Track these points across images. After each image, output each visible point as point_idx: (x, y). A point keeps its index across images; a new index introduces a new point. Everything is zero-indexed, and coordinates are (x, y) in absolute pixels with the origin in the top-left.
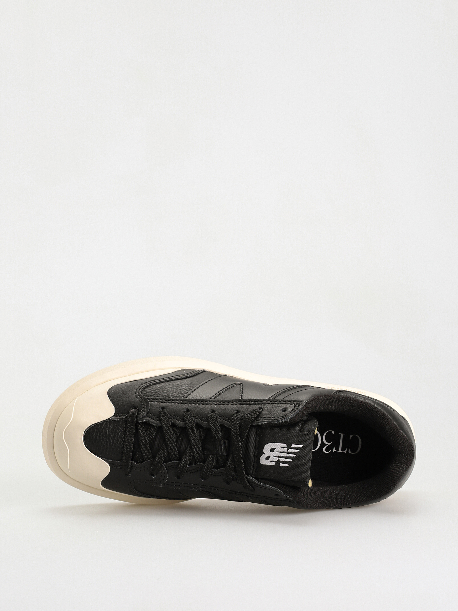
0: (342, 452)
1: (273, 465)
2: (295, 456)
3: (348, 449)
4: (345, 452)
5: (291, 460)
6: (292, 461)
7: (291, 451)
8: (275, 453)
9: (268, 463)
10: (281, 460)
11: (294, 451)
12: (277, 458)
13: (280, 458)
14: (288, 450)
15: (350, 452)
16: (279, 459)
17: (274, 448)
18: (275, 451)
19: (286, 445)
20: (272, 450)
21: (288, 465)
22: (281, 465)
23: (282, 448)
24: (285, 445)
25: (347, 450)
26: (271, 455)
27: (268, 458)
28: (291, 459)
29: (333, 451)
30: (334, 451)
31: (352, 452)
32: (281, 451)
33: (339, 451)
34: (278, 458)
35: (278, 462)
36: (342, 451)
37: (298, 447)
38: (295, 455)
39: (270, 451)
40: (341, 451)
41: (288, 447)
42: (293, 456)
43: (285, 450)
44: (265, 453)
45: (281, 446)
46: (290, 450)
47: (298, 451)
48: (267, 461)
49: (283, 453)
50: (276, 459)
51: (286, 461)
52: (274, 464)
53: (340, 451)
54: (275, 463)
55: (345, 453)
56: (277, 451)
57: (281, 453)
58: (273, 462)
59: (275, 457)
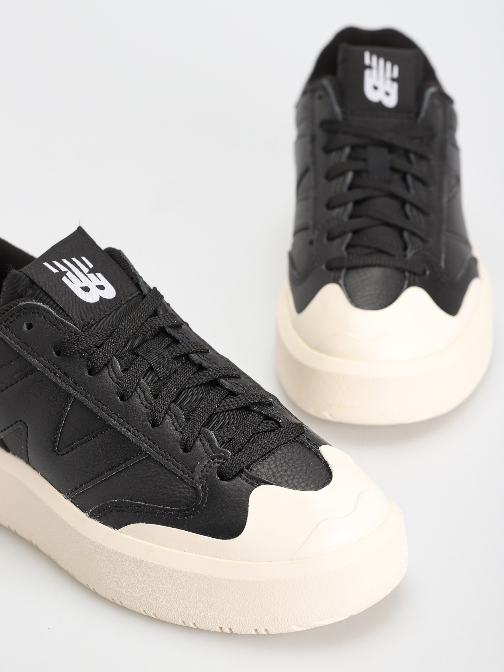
1: (102, 274)
6: (73, 257)
8: (86, 283)
9: (104, 282)
10: (86, 270)
11: (61, 265)
13: (86, 273)
14: (67, 272)
17: (81, 290)
18: (84, 286)
20: (86, 289)
21: (84, 258)
22: (91, 266)
23: (71, 280)
24: (64, 279)
26: (92, 287)
27: (101, 288)
28: (73, 260)
32: (77, 279)
35: (92, 271)
37: (51, 266)
38: (63, 262)
39: (90, 291)
41: (64, 274)
42: (67, 261)
43: (69, 274)
44: (100, 296)
45: (71, 283)
46: (64, 269)
47: (53, 262)
48: (104, 285)
49: (77, 274)
50: (91, 276)
51: (80, 263)
52: (99, 275)
54: (96, 274)
56: (82, 283)
57: (79, 276)
58: (99, 278)
59: (89, 279)
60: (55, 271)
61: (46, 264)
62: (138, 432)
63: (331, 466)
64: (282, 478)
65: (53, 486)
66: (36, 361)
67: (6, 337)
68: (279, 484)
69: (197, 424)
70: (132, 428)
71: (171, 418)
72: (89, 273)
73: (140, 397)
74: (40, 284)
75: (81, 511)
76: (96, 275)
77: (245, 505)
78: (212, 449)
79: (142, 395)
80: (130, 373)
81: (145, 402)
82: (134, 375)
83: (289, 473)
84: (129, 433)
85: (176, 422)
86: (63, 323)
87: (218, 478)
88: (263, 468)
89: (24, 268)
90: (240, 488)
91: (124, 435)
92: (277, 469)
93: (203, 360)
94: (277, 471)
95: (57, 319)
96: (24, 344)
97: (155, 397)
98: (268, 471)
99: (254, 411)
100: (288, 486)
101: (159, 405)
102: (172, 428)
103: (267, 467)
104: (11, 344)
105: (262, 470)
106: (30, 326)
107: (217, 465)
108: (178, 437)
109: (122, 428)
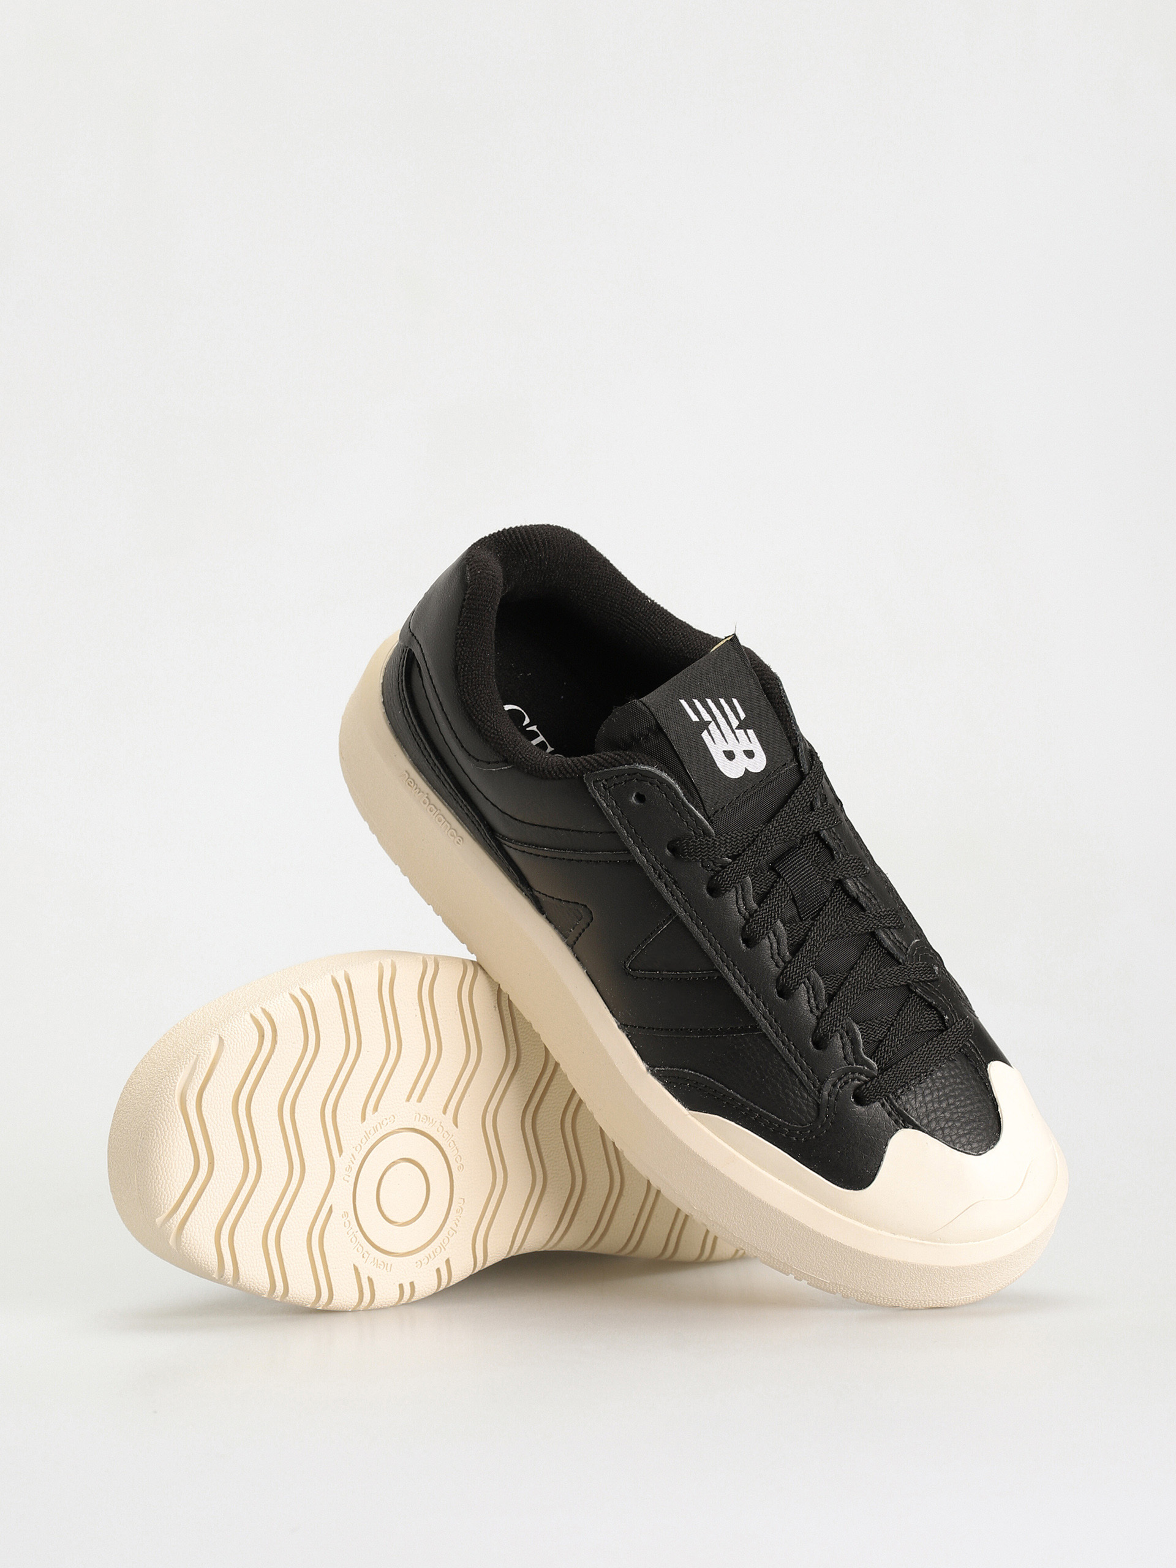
0: (540, 734)
1: (754, 732)
2: (709, 701)
3: (526, 725)
4: (534, 728)
5: (722, 701)
6: (721, 698)
7: (708, 715)
8: (731, 745)
9: (756, 746)
10: (735, 723)
11: (703, 709)
12: (736, 733)
13: (734, 728)
14: (710, 723)
15: (527, 721)
16: (736, 729)
17: (723, 755)
18: (728, 749)
19: (703, 733)
20: (730, 755)
21: (735, 701)
22: (742, 716)
23: (714, 737)
25: (528, 727)
26: (738, 752)
27: (750, 754)
28: (720, 703)
29: (553, 749)
30: (552, 747)
31: (525, 717)
32: (721, 736)
33: (544, 739)
34: (736, 731)
35: (743, 725)
36: (539, 736)
37: (690, 707)
38: (707, 702)
39: (734, 758)
40: (541, 736)
41: (704, 725)
42: (713, 704)
43: (712, 727)
44: (746, 767)
45: (712, 742)
46: (707, 717)
47: (696, 701)
48: (754, 751)
49: (722, 728)
50: (740, 733)
51: (729, 710)
52: (751, 732)
53: (541, 738)
54: (747, 730)
55: (537, 728)
56: (726, 744)
57: (724, 732)
58: (749, 738)
59: (737, 740)
60: (695, 718)
61: (683, 702)
62: (757, 997)
63: (1001, 1111)
64: (938, 1123)
65: (604, 1001)
66: (639, 851)
67: (603, 801)
68: (932, 1134)
69: (842, 1012)
70: (750, 990)
71: (808, 992)
72: (738, 728)
73: (771, 948)
74: (671, 737)
75: (640, 1058)
76: (746, 734)
77: (881, 1150)
78: (854, 1055)
79: (775, 945)
80: (766, 909)
81: (776, 957)
82: (771, 914)
83: (947, 1115)
84: (744, 996)
85: (813, 999)
86: (690, 811)
87: (853, 1100)
88: (915, 1098)
89: (650, 696)
90: (880, 1122)
91: (736, 995)
92: (933, 1106)
93: (861, 892)
94: (932, 1108)
95: (683, 803)
96: (627, 822)
97: (793, 953)
98: (921, 1106)
99: (916, 993)
100: (944, 1139)
101: (796, 970)
102: (806, 1007)
103: (921, 1099)
104: (607, 814)
105: (913, 1102)
106: (640, 798)
107: (857, 1082)
108: (811, 1024)
109: (737, 985)
